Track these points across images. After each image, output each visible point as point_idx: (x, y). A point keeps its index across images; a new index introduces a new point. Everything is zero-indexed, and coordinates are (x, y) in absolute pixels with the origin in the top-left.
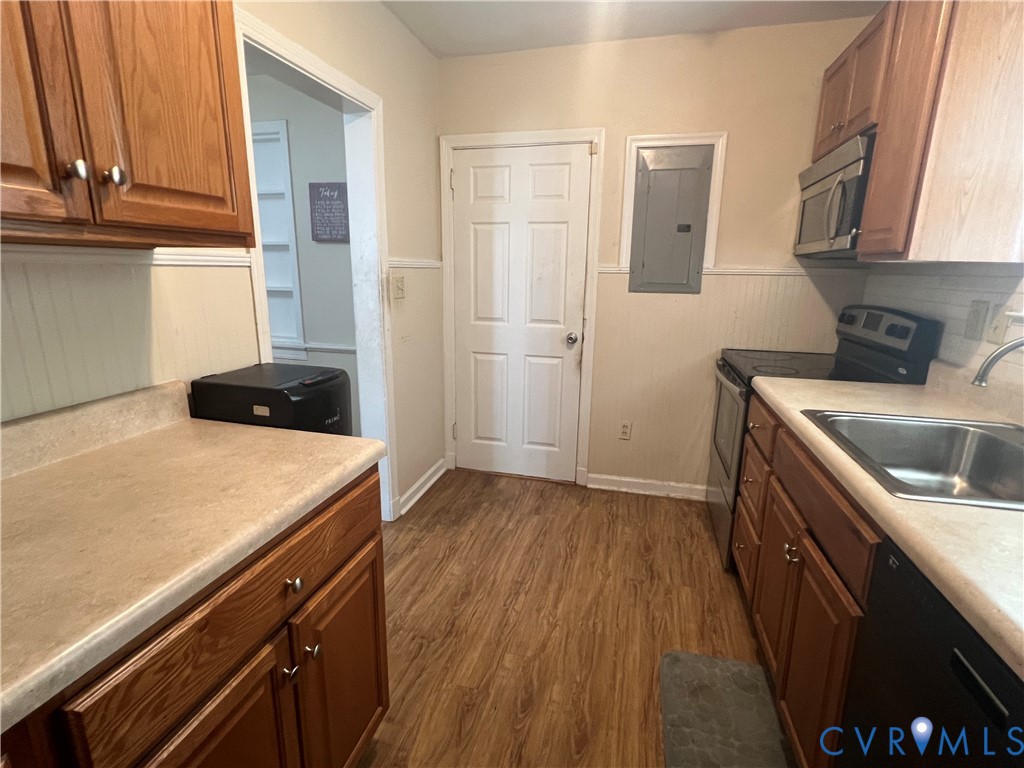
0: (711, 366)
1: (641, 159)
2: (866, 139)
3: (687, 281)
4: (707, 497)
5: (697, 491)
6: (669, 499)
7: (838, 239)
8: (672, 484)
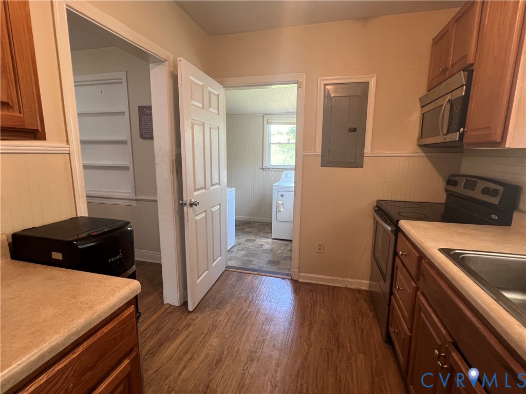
0: (370, 210)
1: (327, 90)
2: (466, 73)
3: (355, 160)
4: (370, 288)
5: (364, 284)
6: (347, 288)
7: (449, 135)
8: (349, 279)
